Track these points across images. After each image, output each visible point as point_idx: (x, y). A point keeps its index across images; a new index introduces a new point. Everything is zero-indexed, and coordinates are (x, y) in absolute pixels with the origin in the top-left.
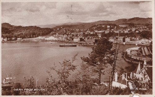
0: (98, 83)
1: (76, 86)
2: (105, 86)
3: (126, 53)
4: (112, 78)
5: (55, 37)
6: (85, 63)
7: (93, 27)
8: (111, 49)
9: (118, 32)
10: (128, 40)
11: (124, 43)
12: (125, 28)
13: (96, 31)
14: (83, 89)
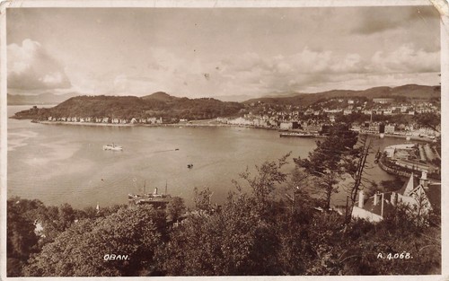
0: (324, 209)
1: (282, 211)
2: (338, 214)
3: (385, 154)
4: (354, 200)
5: (247, 119)
6: (302, 169)
7: (319, 101)
8: (355, 147)
9: (370, 113)
10: (389, 128)
11: (382, 135)
12: (386, 106)
13: (326, 110)
14: (294, 216)
